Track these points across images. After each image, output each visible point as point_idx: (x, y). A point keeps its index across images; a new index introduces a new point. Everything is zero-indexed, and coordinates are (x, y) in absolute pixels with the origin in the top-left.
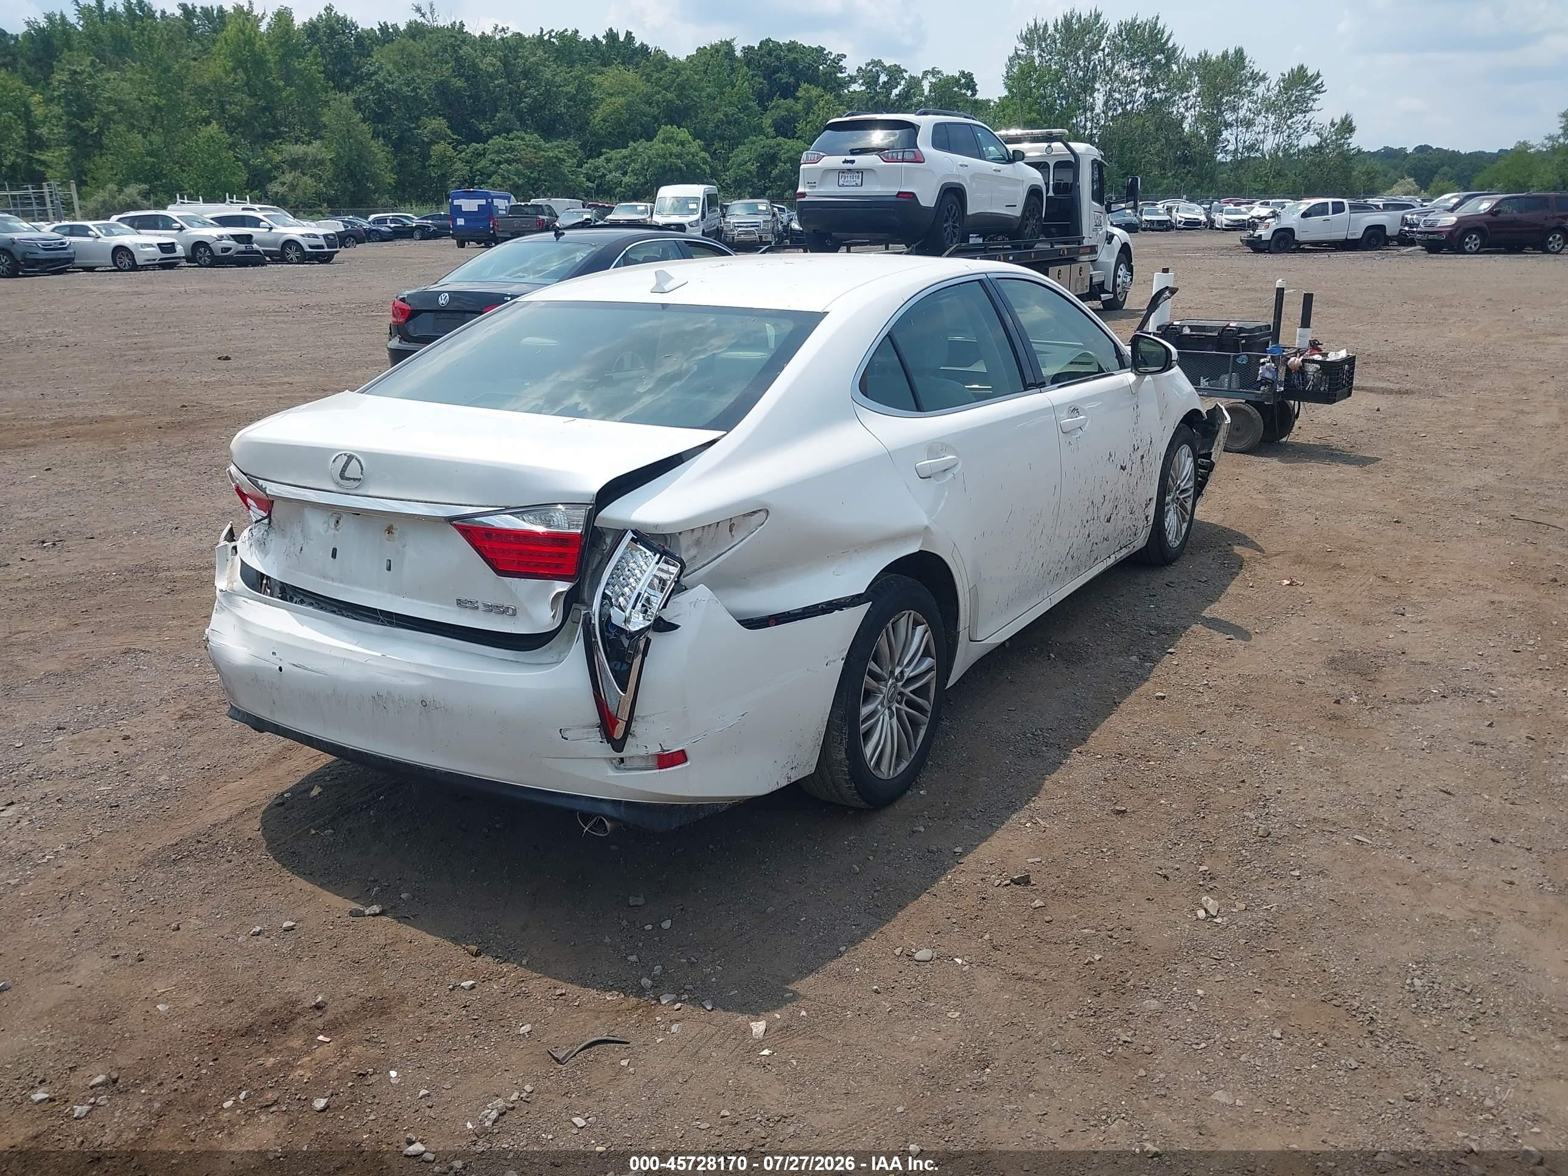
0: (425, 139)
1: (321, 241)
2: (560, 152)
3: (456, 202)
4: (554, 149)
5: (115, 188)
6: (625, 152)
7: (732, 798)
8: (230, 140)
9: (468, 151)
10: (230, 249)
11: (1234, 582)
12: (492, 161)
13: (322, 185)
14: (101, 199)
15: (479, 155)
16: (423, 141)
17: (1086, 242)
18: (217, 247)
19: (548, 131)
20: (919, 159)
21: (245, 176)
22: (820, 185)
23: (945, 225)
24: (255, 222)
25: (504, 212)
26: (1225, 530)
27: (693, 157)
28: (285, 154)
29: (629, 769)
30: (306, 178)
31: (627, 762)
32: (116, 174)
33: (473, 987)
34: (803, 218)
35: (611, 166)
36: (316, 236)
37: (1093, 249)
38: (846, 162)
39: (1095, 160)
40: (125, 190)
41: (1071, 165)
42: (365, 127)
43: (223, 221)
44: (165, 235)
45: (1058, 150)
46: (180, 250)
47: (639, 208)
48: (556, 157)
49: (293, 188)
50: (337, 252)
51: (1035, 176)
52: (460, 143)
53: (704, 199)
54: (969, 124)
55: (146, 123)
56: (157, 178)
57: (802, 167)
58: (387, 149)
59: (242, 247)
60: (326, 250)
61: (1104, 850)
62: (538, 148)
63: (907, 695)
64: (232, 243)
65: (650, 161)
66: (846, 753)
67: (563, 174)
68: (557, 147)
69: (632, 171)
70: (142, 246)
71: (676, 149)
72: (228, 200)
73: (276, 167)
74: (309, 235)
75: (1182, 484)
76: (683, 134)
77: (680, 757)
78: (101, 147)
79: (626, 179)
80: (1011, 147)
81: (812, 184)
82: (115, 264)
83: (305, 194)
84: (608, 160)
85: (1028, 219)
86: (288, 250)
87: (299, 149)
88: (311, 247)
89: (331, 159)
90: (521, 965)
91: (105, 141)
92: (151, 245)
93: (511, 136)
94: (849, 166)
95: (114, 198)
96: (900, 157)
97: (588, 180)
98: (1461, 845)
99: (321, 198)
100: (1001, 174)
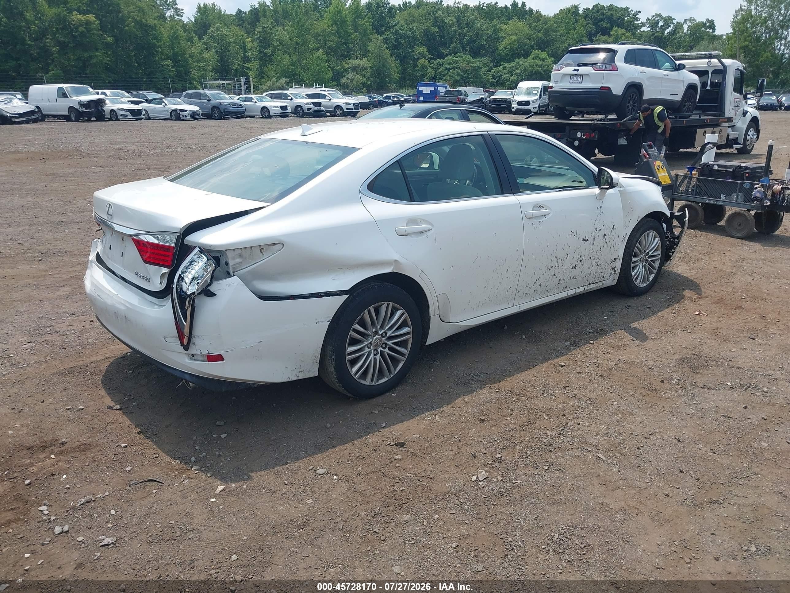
0: (416, 57)
1: (352, 106)
2: (480, 64)
3: (420, 89)
4: (477, 62)
5: (275, 80)
6: (513, 64)
7: (260, 382)
8: (326, 58)
9: (435, 63)
10: (311, 109)
11: (666, 310)
12: (446, 68)
13: (365, 79)
14: (269, 85)
15: (440, 65)
16: (414, 58)
17: (727, 115)
18: (305, 108)
19: (476, 53)
20: (615, 69)
21: (331, 75)
22: (561, 82)
23: (628, 105)
24: (324, 97)
25: (443, 94)
26: (692, 281)
27: (548, 66)
28: (350, 65)
29: (195, 360)
30: (358, 76)
31: (195, 357)
32: (277, 74)
33: (126, 447)
34: (551, 99)
35: (505, 71)
36: (349, 104)
37: (730, 120)
38: (574, 70)
39: (738, 69)
40: (279, 81)
41: (722, 72)
42: (387, 51)
43: (310, 96)
44: (284, 102)
45: (716, 63)
46: (289, 109)
47: (508, 93)
48: (478, 66)
49: (352, 80)
50: (359, 112)
51: (695, 79)
52: (432, 59)
53: (542, 88)
54: (651, 50)
55: (292, 50)
56: (293, 76)
57: (552, 73)
58: (397, 62)
59: (316, 108)
60: (354, 110)
61: (456, 437)
62: (469, 62)
63: (389, 345)
64: (312, 106)
65: (525, 69)
66: (334, 368)
67: (481, 75)
68: (479, 61)
69: (516, 74)
70: (273, 107)
71: (539, 63)
72: (315, 86)
73: (346, 71)
74: (347, 103)
75: (651, 253)
76: (544, 55)
77: (219, 358)
78: (271, 61)
79: (512, 78)
80: (678, 62)
81: (556, 82)
82: (262, 115)
83: (357, 83)
84: (504, 68)
85: (686, 102)
86: (337, 110)
87: (356, 62)
88: (347, 109)
89: (370, 67)
90: (152, 441)
91: (273, 58)
92: (277, 107)
93: (457, 56)
94: (576, 72)
95: (274, 84)
96: (603, 68)
97: (493, 78)
98: (658, 470)
99: (364, 85)
100: (669, 77)
